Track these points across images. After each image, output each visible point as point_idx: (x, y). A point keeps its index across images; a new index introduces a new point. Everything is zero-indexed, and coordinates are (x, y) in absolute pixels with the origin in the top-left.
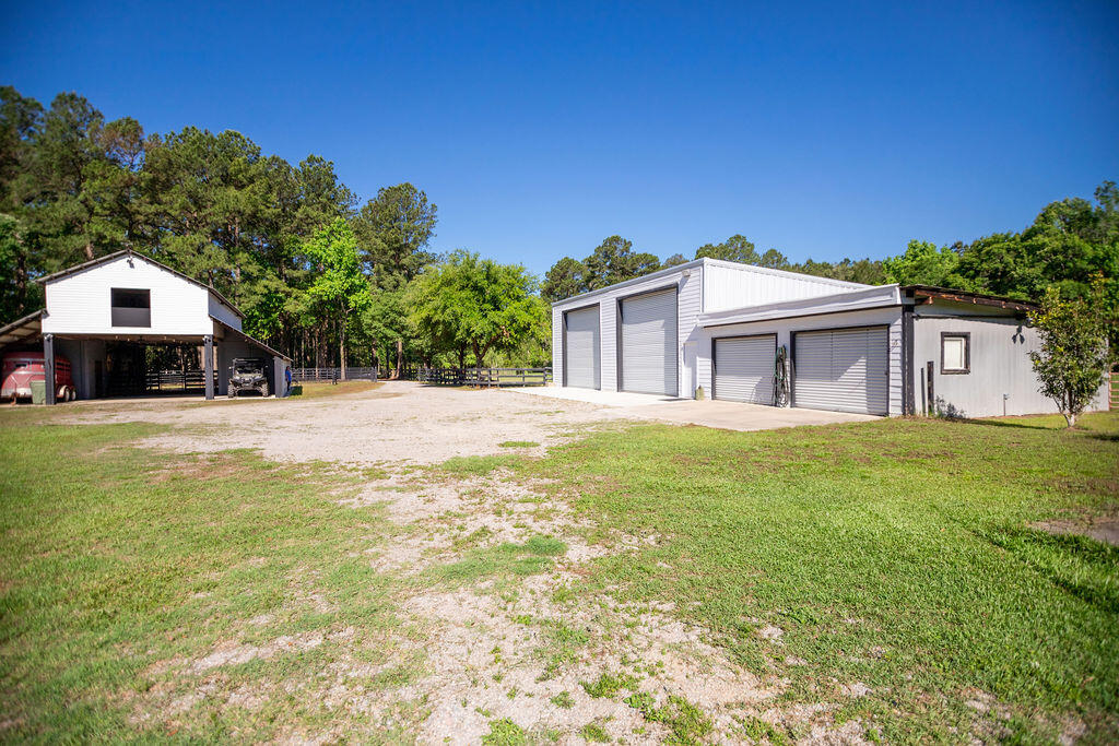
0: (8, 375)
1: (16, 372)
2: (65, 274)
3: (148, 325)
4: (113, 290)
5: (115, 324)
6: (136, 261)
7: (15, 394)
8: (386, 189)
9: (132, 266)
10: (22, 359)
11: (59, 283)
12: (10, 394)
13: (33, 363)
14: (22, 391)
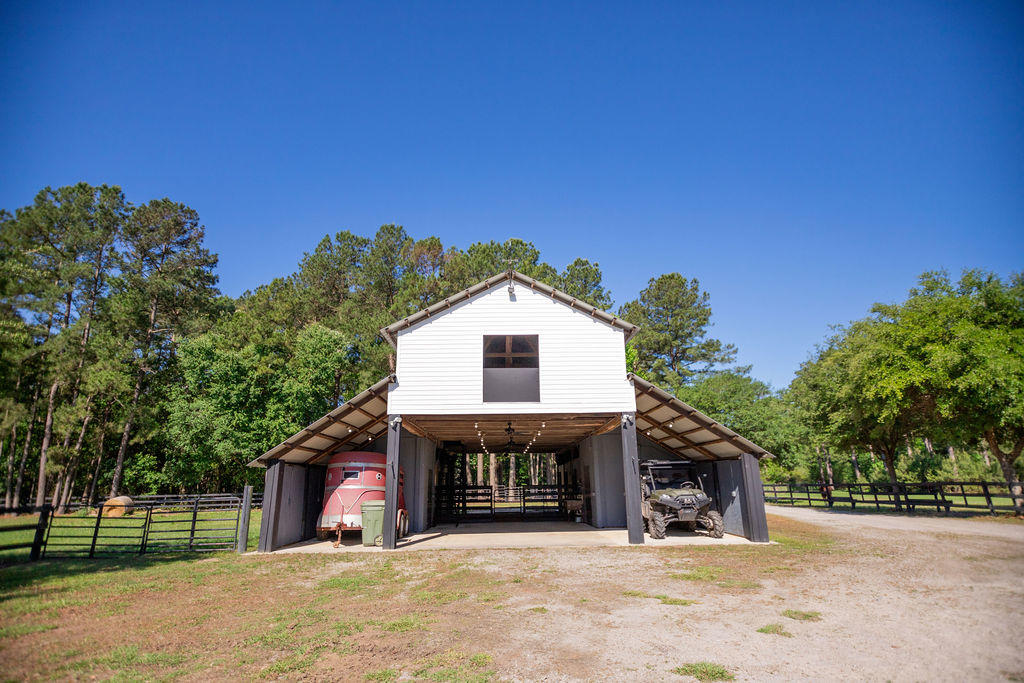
0: (333, 491)
1: (342, 487)
2: (425, 317)
3: (536, 398)
4: (486, 338)
5: (487, 398)
6: (519, 289)
7: (340, 525)
8: (656, 279)
9: (513, 297)
10: (353, 464)
11: (414, 332)
12: (333, 526)
13: (367, 469)
14: (351, 520)
